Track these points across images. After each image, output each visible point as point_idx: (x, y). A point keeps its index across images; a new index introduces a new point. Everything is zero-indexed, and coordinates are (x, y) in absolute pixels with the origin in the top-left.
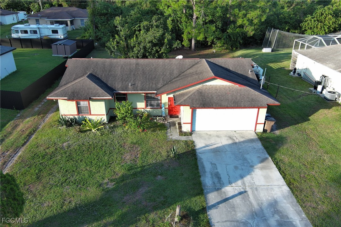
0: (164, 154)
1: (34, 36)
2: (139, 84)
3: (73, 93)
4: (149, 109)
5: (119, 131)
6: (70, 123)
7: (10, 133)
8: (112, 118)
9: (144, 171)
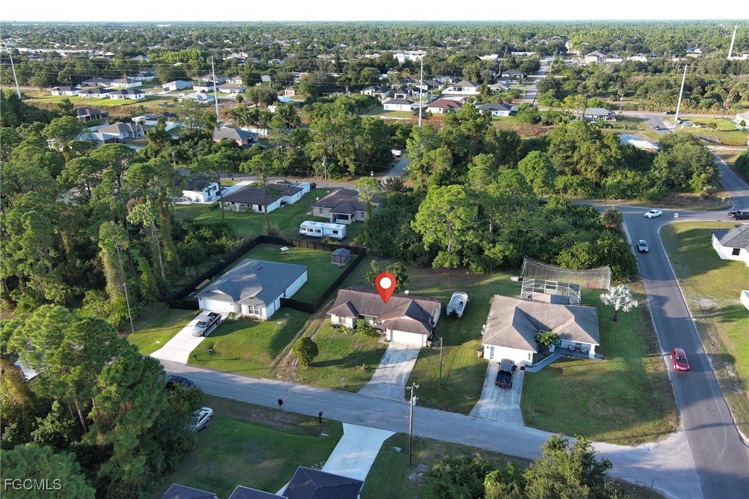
0: (372, 347)
1: (318, 235)
2: (371, 311)
3: (339, 312)
4: (375, 324)
5: (357, 334)
6: (335, 326)
7: (308, 327)
8: (355, 327)
9: (360, 353)
